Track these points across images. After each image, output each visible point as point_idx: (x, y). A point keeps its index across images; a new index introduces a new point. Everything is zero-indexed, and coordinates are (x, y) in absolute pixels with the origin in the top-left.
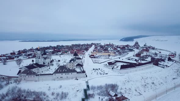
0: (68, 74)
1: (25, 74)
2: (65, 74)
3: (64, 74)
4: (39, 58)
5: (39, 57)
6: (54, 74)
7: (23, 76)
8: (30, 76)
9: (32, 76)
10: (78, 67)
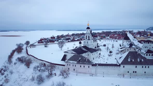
0: (147, 66)
1: (75, 62)
2: (141, 66)
3: (139, 67)
4: (89, 40)
5: (89, 38)
6: (122, 66)
7: (71, 65)
8: (82, 66)
9: (86, 66)
10: (150, 55)
